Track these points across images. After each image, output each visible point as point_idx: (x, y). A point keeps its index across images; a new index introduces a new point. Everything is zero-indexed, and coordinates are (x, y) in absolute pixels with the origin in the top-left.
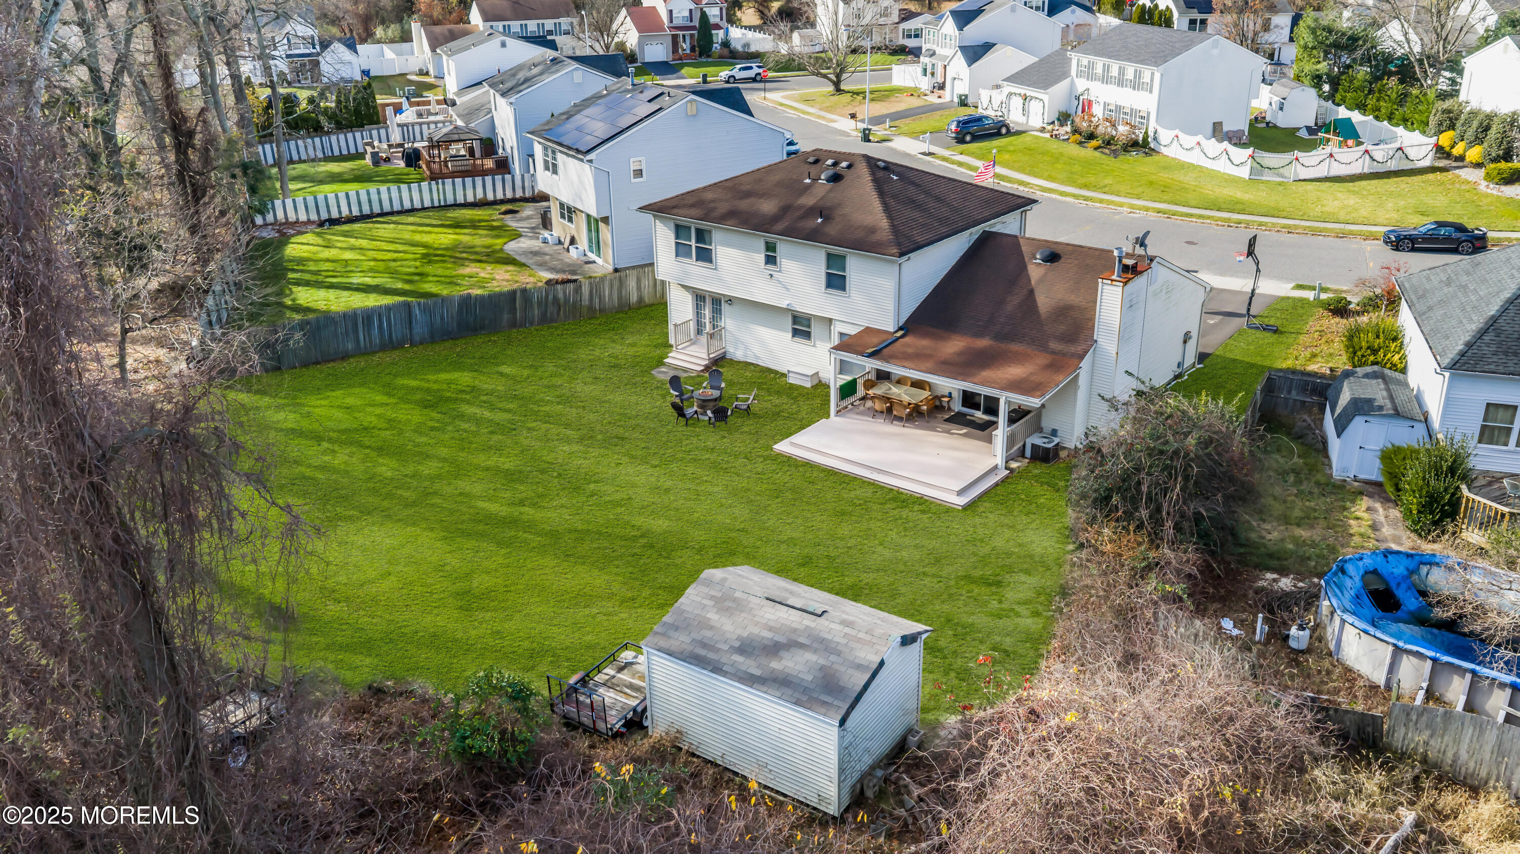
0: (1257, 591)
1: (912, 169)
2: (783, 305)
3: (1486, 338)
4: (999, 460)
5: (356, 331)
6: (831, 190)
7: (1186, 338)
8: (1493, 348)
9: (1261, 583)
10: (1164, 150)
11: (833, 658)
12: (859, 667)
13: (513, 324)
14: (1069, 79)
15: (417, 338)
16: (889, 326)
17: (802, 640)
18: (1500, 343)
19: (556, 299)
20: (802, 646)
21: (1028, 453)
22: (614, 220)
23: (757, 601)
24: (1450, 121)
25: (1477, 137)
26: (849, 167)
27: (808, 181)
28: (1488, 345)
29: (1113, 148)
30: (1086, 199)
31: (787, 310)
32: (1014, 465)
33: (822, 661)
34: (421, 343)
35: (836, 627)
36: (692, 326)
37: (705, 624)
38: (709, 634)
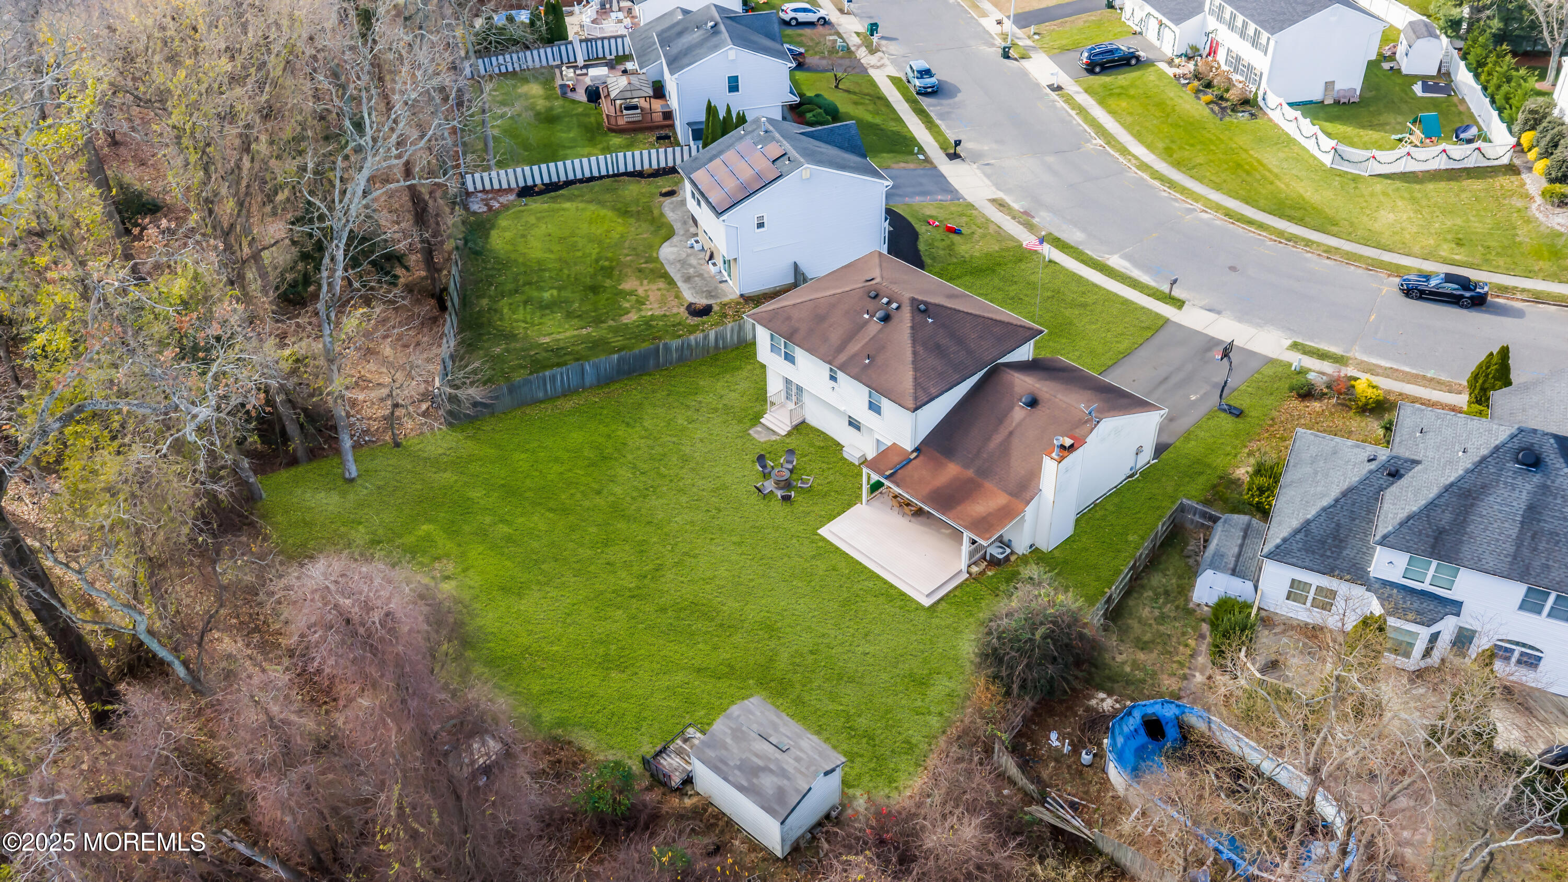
0: (1088, 709)
1: (946, 308)
2: (842, 409)
3: (1298, 537)
4: (963, 566)
5: (545, 384)
6: (880, 331)
7: (1139, 451)
8: (1300, 545)
9: (1093, 702)
10: (1269, 112)
11: (785, 782)
12: (797, 790)
13: (658, 366)
14: (1199, 17)
15: (587, 383)
16: (908, 446)
17: (772, 767)
18: (1306, 542)
19: (689, 345)
20: (771, 771)
21: (988, 558)
22: (740, 261)
23: (752, 734)
24: (1536, 120)
25: (1547, 151)
26: (898, 308)
27: (866, 316)
28: (1297, 542)
29: (1224, 104)
30: (1172, 184)
31: (844, 413)
32: (975, 569)
33: (779, 783)
34: (591, 387)
35: (791, 761)
36: (783, 394)
37: (725, 746)
38: (724, 752)
